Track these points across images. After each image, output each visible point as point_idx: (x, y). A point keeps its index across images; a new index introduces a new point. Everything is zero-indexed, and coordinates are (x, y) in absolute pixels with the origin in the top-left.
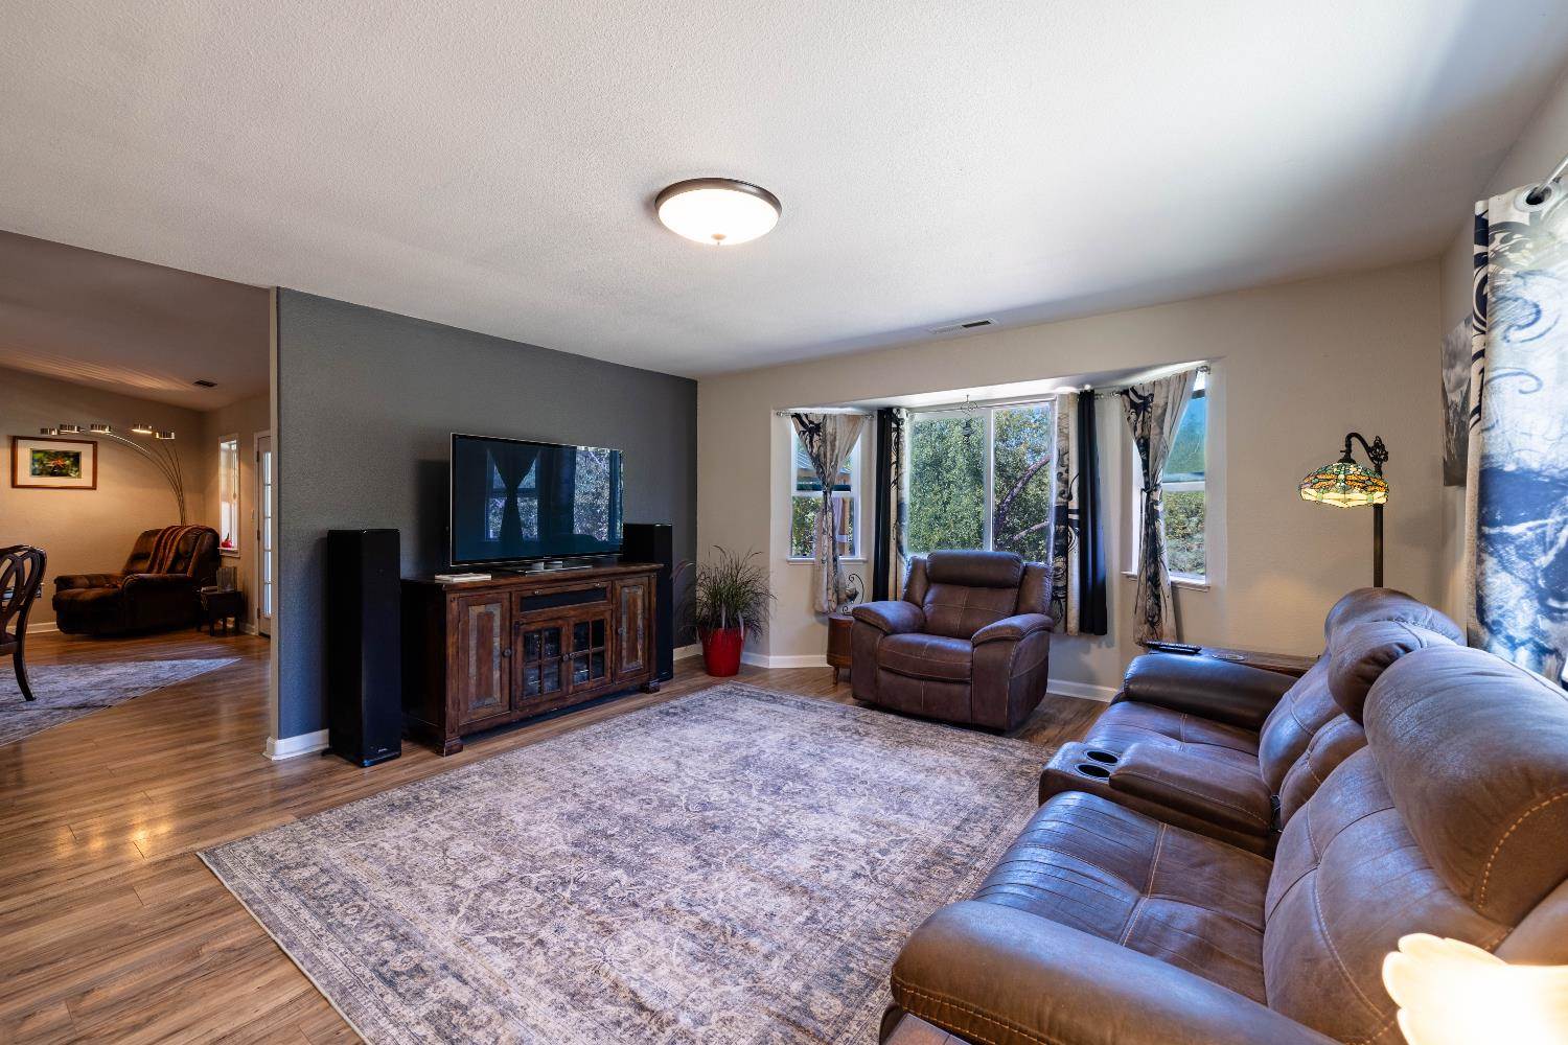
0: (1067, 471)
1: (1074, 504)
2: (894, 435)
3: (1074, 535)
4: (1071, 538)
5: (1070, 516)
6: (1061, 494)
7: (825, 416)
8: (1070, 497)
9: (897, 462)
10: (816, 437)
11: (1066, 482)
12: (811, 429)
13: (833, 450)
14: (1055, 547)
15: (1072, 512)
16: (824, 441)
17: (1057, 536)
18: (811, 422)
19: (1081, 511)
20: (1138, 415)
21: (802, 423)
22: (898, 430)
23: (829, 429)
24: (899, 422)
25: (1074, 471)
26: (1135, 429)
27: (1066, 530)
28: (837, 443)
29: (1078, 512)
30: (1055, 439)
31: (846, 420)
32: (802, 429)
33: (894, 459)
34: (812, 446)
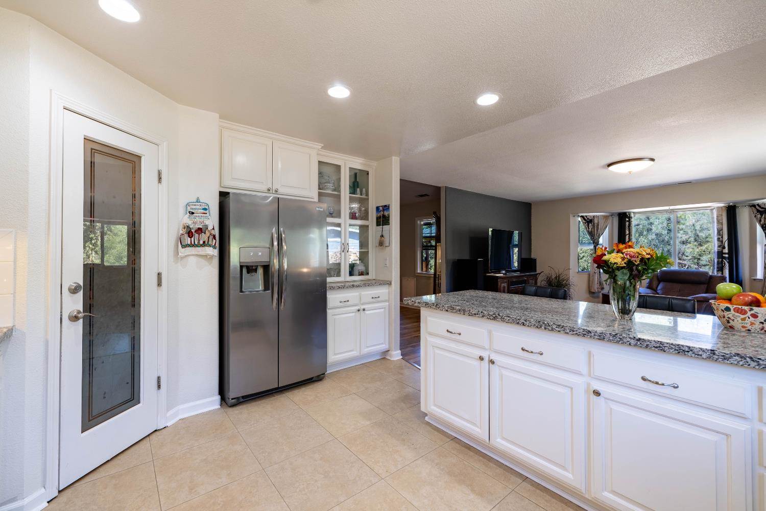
0: (722, 237)
1: (726, 250)
2: (627, 223)
3: (726, 262)
4: (725, 264)
5: (724, 255)
6: (719, 246)
7: (594, 217)
8: (724, 248)
9: (629, 234)
10: (590, 225)
11: (722, 242)
12: (588, 221)
13: (597, 230)
14: (718, 268)
15: (725, 254)
16: (594, 226)
17: (718, 263)
18: (588, 219)
19: (730, 253)
20: (762, 215)
21: (584, 219)
22: (629, 221)
23: (596, 221)
24: (630, 218)
25: (725, 237)
26: (760, 221)
27: (722, 261)
28: (599, 227)
29: (728, 254)
30: (716, 224)
31: (603, 217)
32: (584, 221)
33: (627, 232)
34: (589, 229)
